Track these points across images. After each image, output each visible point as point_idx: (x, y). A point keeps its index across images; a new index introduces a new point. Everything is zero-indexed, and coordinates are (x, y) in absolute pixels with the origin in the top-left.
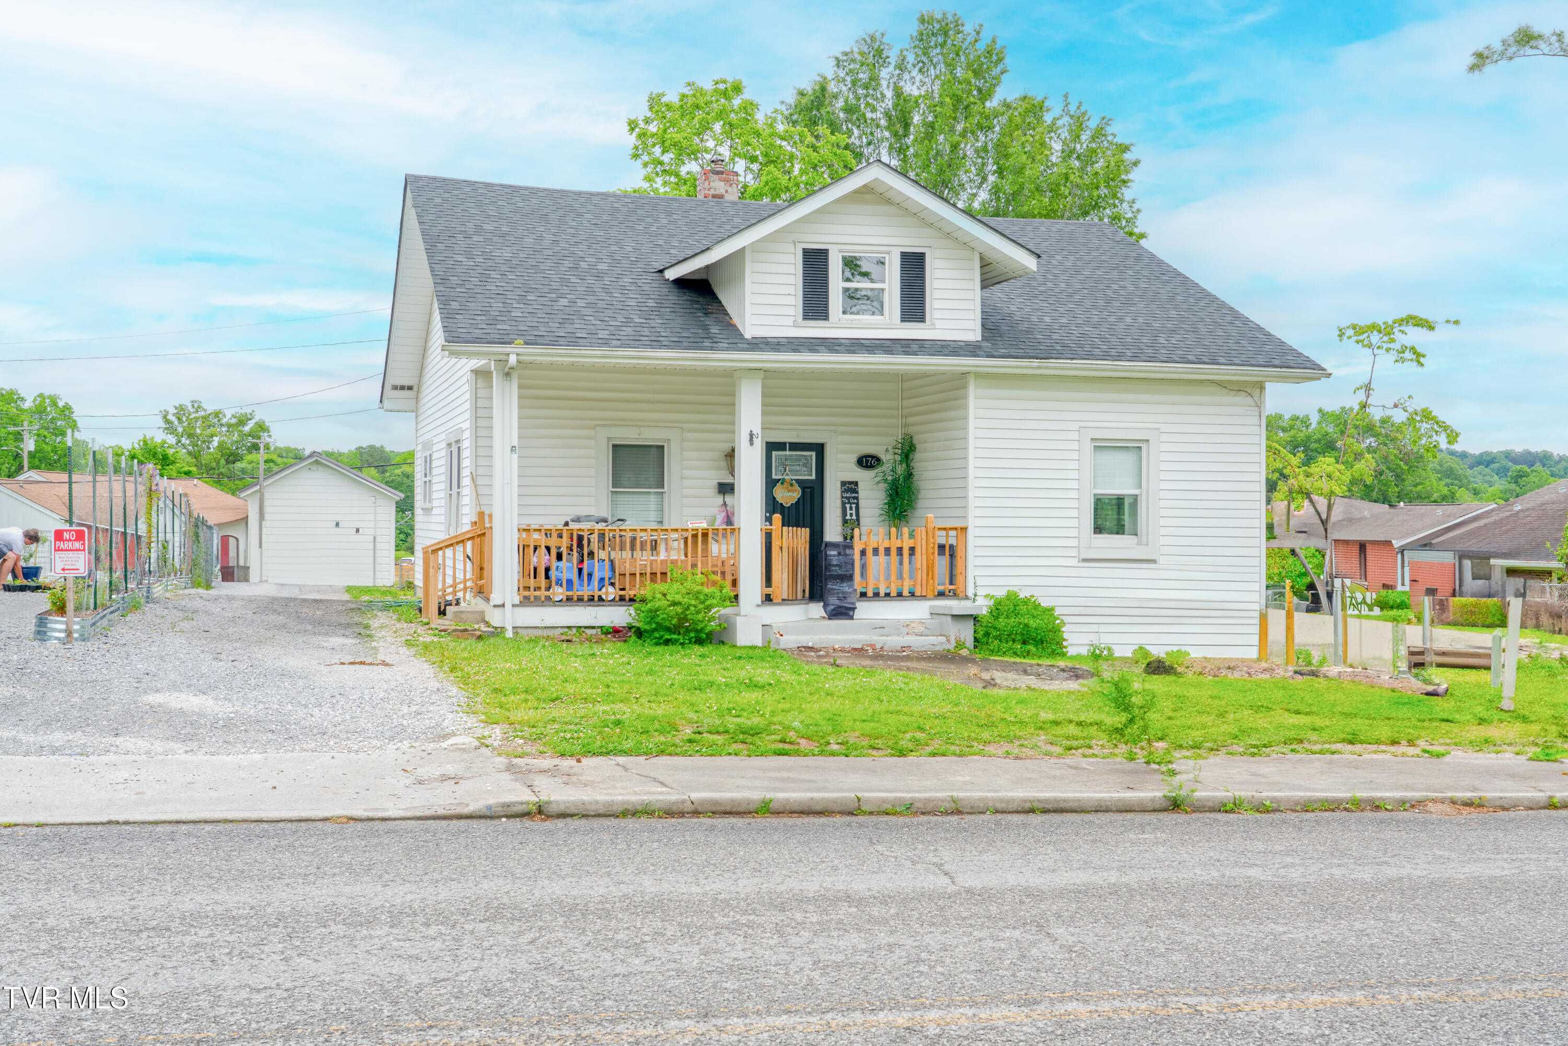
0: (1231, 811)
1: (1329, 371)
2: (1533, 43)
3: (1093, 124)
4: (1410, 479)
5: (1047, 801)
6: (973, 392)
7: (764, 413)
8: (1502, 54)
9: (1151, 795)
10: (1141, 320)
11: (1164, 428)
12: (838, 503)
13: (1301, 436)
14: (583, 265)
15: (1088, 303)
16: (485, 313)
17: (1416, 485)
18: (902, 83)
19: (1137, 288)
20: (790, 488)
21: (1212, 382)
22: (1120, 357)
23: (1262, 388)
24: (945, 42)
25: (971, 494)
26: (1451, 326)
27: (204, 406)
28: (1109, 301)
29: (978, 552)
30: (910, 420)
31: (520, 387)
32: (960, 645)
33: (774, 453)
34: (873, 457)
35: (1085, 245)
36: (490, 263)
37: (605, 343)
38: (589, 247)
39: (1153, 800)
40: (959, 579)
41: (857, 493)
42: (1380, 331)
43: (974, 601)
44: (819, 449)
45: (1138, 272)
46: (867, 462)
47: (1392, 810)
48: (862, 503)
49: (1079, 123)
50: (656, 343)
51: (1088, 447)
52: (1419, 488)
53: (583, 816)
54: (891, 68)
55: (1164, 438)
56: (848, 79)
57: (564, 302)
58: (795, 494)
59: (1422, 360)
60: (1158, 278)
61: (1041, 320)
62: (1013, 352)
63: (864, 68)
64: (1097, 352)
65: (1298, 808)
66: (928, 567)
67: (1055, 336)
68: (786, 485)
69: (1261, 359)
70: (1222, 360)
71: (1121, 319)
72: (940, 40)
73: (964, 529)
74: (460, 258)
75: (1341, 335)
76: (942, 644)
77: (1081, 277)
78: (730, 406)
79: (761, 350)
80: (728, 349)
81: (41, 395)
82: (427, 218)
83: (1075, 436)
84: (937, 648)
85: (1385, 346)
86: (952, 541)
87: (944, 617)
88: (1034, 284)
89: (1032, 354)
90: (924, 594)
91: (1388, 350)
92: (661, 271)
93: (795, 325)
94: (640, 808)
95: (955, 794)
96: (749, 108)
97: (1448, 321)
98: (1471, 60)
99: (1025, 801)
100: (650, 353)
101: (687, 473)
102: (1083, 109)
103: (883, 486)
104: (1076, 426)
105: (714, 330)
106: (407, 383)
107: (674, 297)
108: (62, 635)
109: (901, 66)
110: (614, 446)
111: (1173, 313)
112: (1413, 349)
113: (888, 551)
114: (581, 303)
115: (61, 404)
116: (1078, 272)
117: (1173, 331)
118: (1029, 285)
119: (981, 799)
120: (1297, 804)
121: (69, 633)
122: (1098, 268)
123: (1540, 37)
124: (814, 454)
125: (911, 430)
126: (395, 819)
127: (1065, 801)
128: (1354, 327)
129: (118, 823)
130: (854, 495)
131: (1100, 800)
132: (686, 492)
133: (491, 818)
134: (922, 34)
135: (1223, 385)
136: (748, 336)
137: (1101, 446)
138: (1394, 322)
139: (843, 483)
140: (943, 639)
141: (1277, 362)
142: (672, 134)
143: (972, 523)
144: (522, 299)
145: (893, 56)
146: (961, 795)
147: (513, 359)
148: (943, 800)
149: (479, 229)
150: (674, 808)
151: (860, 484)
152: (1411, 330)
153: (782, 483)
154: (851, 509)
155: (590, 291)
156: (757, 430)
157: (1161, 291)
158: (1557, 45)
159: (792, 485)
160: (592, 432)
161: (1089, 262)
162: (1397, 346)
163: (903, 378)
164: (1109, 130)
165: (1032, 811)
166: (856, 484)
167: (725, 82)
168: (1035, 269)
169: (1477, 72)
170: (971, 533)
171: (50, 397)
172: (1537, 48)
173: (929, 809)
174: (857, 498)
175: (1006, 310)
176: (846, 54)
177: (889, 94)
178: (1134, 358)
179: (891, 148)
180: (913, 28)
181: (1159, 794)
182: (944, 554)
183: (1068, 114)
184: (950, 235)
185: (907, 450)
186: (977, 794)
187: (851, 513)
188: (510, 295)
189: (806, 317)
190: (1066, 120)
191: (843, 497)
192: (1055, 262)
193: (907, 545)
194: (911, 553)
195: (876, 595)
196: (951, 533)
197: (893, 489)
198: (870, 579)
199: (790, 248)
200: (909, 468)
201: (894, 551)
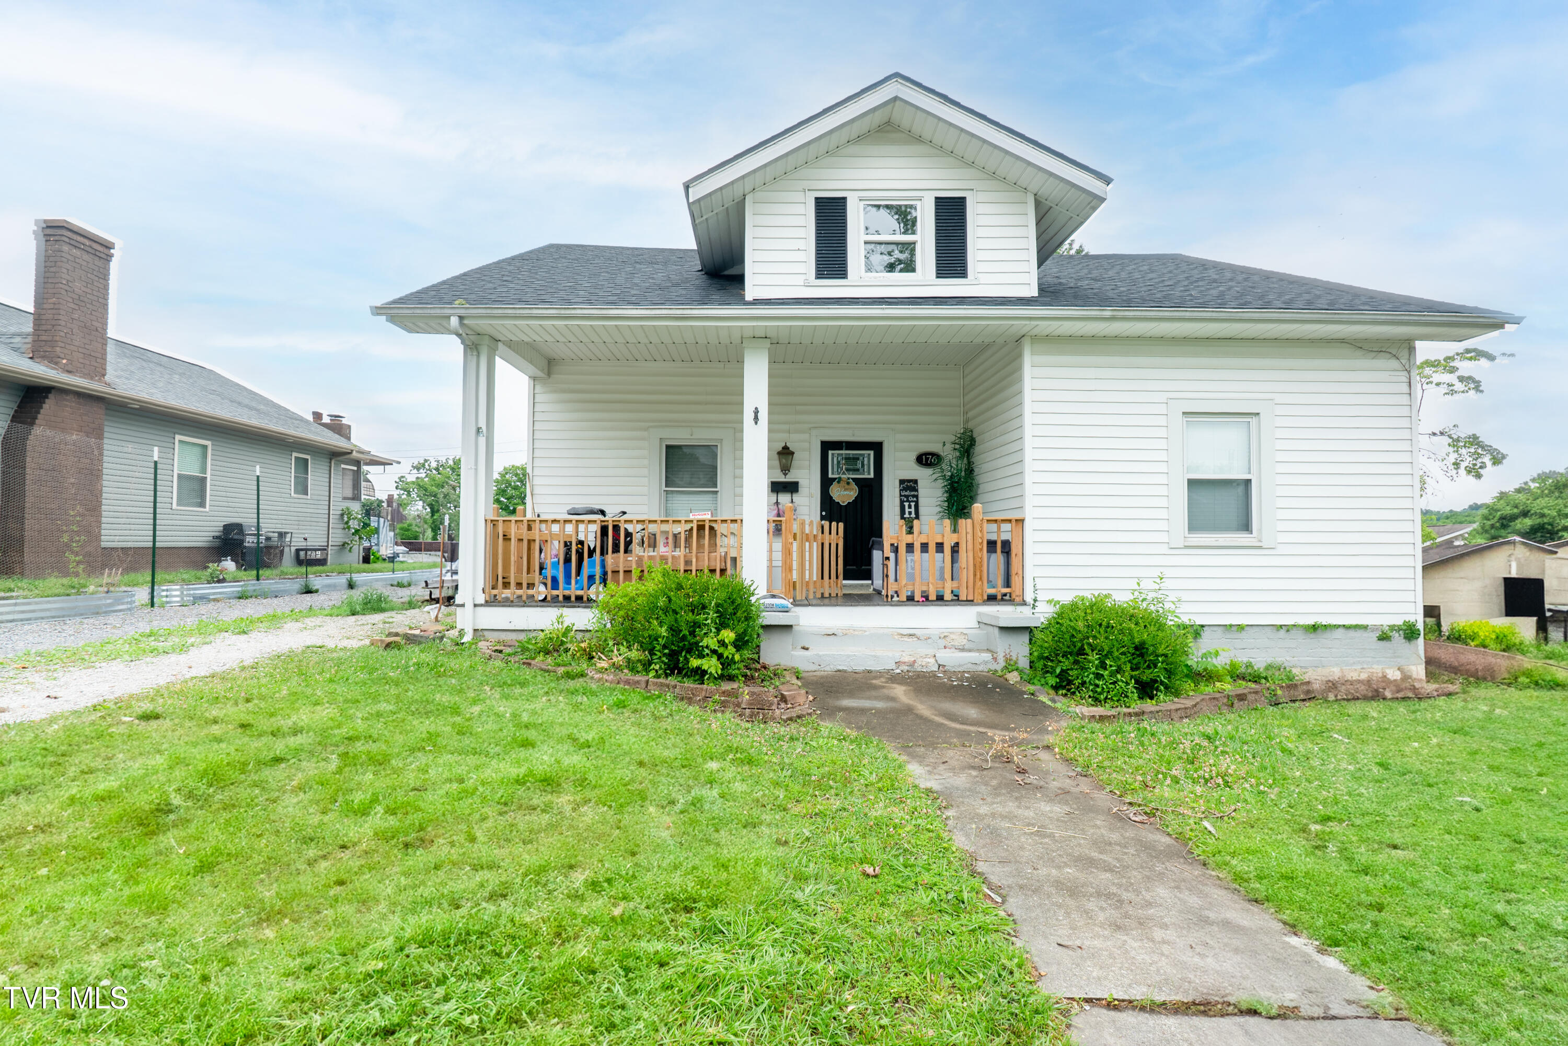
6: (1029, 360)
11: (1279, 398)
12: (897, 500)
20: (847, 486)
23: (1410, 348)
25: (1029, 479)
29: (1040, 548)
30: (971, 414)
32: (1010, 666)
33: (830, 452)
34: (933, 454)
36: (534, 269)
40: (1015, 580)
41: (917, 491)
43: (1034, 607)
44: (877, 448)
46: (926, 460)
48: (921, 501)
51: (1179, 422)
55: (1279, 410)
58: (852, 493)
64: (1190, 304)
66: (975, 565)
67: (1134, 295)
68: (842, 484)
69: (1413, 308)
70: (1362, 308)
73: (1021, 521)
74: (508, 267)
76: (986, 663)
83: (1163, 409)
84: (980, 668)
86: (1006, 536)
87: (991, 628)
89: (1104, 305)
90: (970, 598)
93: (807, 284)
101: (738, 471)
103: (941, 483)
104: (1163, 397)
110: (668, 447)
113: (940, 547)
124: (872, 453)
125: (970, 425)
130: (913, 493)
132: (738, 491)
135: (1357, 347)
136: (749, 297)
137: (1197, 421)
139: (902, 482)
140: (987, 656)
143: (1029, 515)
147: (455, 322)
151: (920, 482)
153: (839, 482)
154: (910, 507)
156: (762, 409)
159: (848, 483)
160: (645, 434)
166: (916, 482)
170: (1027, 524)
174: (917, 497)
182: (995, 552)
185: (967, 446)
187: (910, 511)
189: (820, 275)
191: (901, 495)
193: (949, 540)
194: (955, 549)
195: (911, 599)
196: (1006, 527)
197: (952, 484)
198: (903, 580)
199: (799, 196)
200: (970, 463)
201: (932, 547)
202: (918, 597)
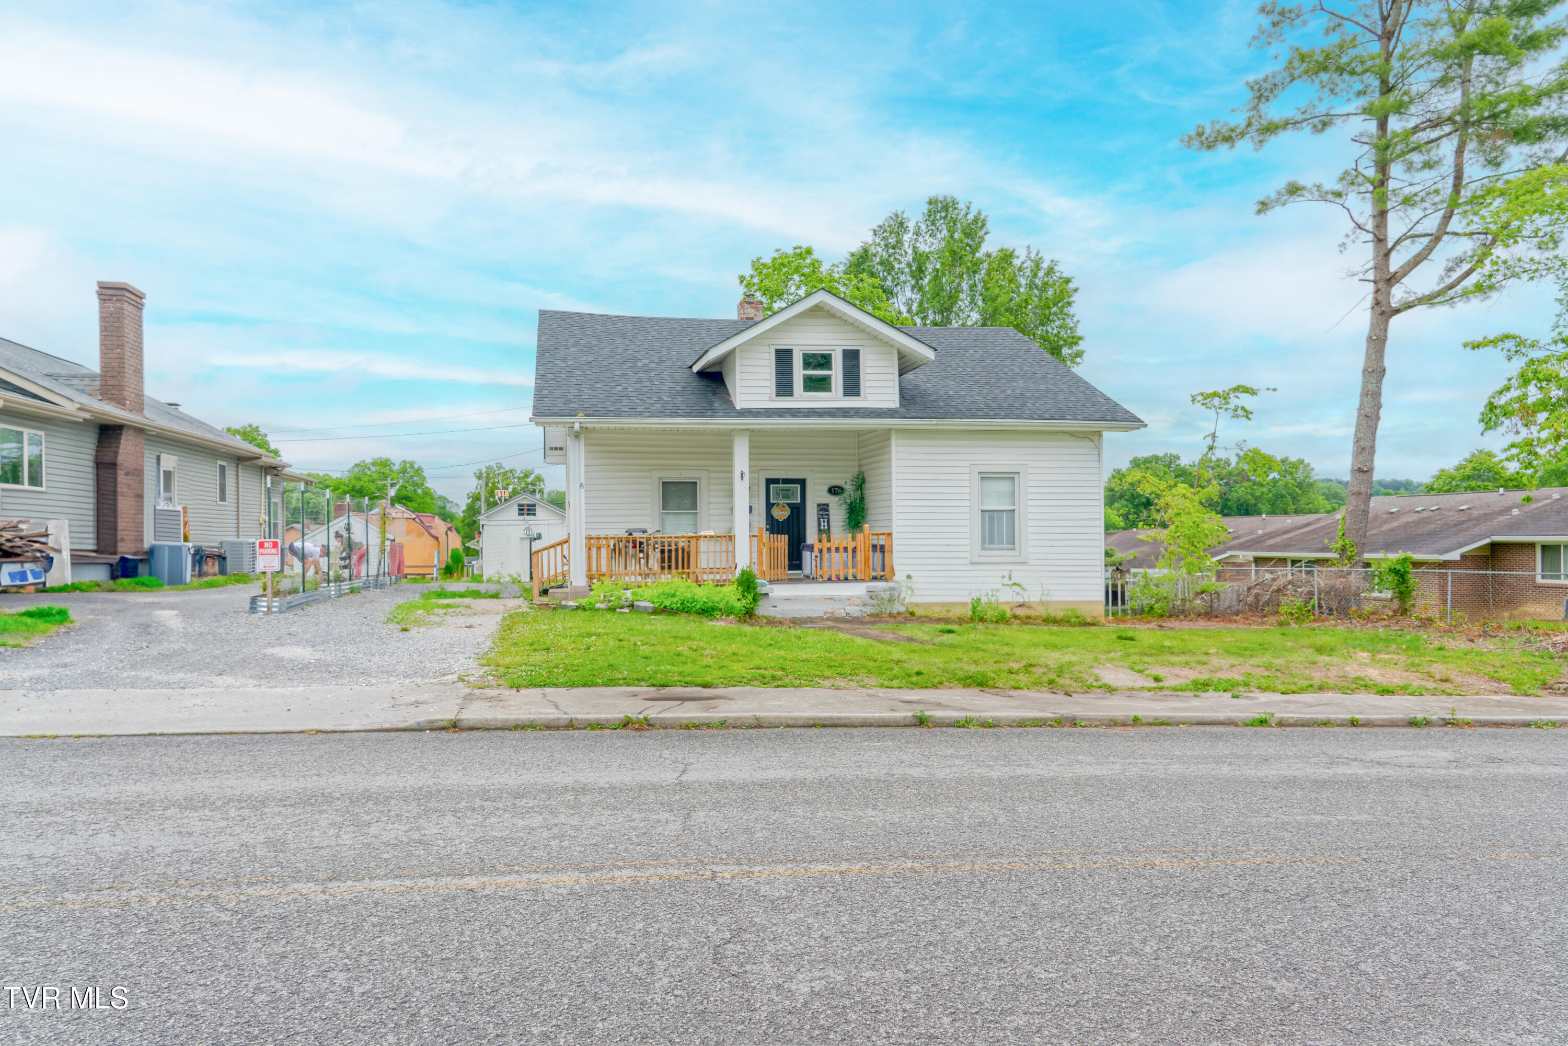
0: (963, 726)
1: (1146, 423)
2: (1299, 193)
3: (1045, 265)
4: (1303, 500)
5: (825, 719)
6: (894, 442)
7: (750, 460)
8: (1277, 201)
9: (903, 714)
10: (1018, 391)
11: (1030, 464)
12: (816, 518)
13: (1224, 472)
14: (640, 364)
15: (984, 381)
16: (564, 396)
17: (1307, 504)
18: (918, 245)
19: (1021, 370)
20: (783, 509)
21: (1064, 432)
22: (995, 416)
23: (1100, 435)
24: (947, 215)
25: (894, 511)
26: (1270, 392)
27: (504, 465)
28: (999, 379)
29: (901, 549)
30: (863, 462)
31: (586, 445)
33: (772, 486)
34: (839, 487)
35: (992, 343)
36: (577, 365)
37: (640, 414)
38: (647, 353)
39: (905, 718)
40: (888, 567)
41: (828, 511)
42: (1219, 397)
44: (802, 482)
45: (1025, 360)
46: (835, 490)
47: (1086, 726)
48: (831, 518)
49: (1037, 265)
50: (674, 414)
51: (977, 478)
52: (1310, 506)
53: (487, 729)
54: (910, 234)
55: (1030, 470)
56: (882, 243)
57: (620, 388)
58: (786, 513)
59: (1250, 416)
60: (1038, 363)
61: (946, 393)
62: (920, 415)
63: (893, 235)
64: (980, 413)
65: (1014, 724)
66: (865, 559)
67: (953, 404)
68: (780, 507)
69: (1097, 416)
70: (1069, 417)
71: (1004, 391)
72: (943, 214)
73: (890, 535)
74: (557, 362)
75: (1193, 400)
77: (983, 364)
78: (727, 456)
79: (745, 417)
80: (722, 417)
81: (404, 461)
82: (543, 338)
83: (967, 470)
85: (1225, 407)
86: (882, 542)
88: (949, 369)
89: (932, 415)
90: (863, 578)
91: (1227, 409)
92: (691, 367)
93: (771, 400)
94: (527, 723)
95: (758, 714)
96: (816, 264)
97: (1268, 389)
98: (1256, 208)
99: (809, 719)
100: (668, 420)
101: (712, 499)
102: (1040, 255)
103: (844, 506)
104: (967, 464)
105: (716, 405)
106: (559, 446)
107: (695, 384)
108: (265, 609)
109: (917, 233)
110: (664, 483)
111: (1042, 387)
112: (1243, 408)
113: (846, 549)
114: (630, 389)
115: (416, 467)
116: (982, 361)
117: (1039, 399)
118: (945, 370)
119: (777, 718)
120: (1014, 721)
121: (269, 608)
122: (997, 358)
123: (1304, 188)
124: (799, 486)
125: (863, 469)
126: (351, 732)
127: (839, 719)
128: (1202, 394)
129: (155, 734)
130: (826, 513)
131: (865, 718)
132: (712, 512)
133: (420, 730)
134: (930, 212)
135: (1072, 434)
136: (738, 407)
137: (985, 477)
138: (1230, 390)
139: (819, 505)
140: (871, 608)
141: (1108, 417)
142: (767, 283)
143: (895, 531)
144: (592, 388)
145: (911, 225)
146: (762, 714)
147: (577, 426)
148: (749, 718)
149: (577, 343)
150: (552, 724)
151: (830, 506)
152: (1242, 395)
153: (777, 506)
154: (824, 522)
155: (640, 381)
156: (746, 471)
157: (1039, 372)
158: (1317, 193)
159: (784, 506)
160: (649, 474)
161: (992, 354)
162: (1232, 406)
163: (859, 433)
164: (1056, 268)
165: (814, 726)
166: (828, 505)
167: (800, 247)
168: (933, 358)
169: (1262, 215)
170: (894, 535)
171: (409, 462)
172: (1302, 196)
173: (738, 724)
174: (828, 515)
175: (924, 387)
176: (880, 226)
177: (910, 251)
178: (1006, 417)
179: (913, 287)
180: (925, 208)
181: (910, 714)
182: (877, 551)
183: (1030, 259)
184: (876, 338)
185: (860, 483)
186: (774, 714)
187: (824, 525)
188: (584, 385)
189: (778, 394)
190: (1029, 263)
191: (818, 514)
192: (968, 355)
193: (851, 546)
194: (854, 550)
195: (830, 579)
196: (881, 537)
197: (851, 508)
198: (825, 569)
199: (766, 349)
200: (862, 494)
201: (841, 550)
202: (834, 578)
